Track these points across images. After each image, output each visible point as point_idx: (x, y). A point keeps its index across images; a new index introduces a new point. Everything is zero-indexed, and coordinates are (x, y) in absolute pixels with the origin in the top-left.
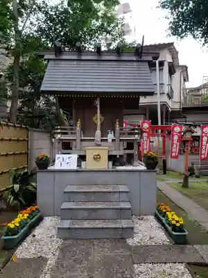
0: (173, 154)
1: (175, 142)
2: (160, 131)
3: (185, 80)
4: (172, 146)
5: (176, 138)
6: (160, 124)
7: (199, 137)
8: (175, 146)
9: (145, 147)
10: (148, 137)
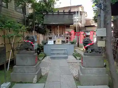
2: (77, 34)
3: (86, 17)
6: (77, 32)
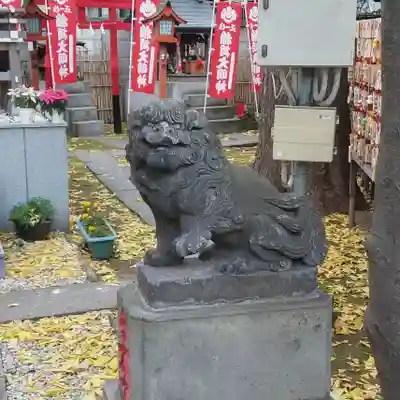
0: (141, 81)
1: (144, 45)
4: (136, 57)
5: (146, 32)
7: (207, 31)
8: (143, 56)
9: (62, 59)
10: (71, 30)
